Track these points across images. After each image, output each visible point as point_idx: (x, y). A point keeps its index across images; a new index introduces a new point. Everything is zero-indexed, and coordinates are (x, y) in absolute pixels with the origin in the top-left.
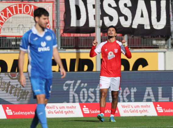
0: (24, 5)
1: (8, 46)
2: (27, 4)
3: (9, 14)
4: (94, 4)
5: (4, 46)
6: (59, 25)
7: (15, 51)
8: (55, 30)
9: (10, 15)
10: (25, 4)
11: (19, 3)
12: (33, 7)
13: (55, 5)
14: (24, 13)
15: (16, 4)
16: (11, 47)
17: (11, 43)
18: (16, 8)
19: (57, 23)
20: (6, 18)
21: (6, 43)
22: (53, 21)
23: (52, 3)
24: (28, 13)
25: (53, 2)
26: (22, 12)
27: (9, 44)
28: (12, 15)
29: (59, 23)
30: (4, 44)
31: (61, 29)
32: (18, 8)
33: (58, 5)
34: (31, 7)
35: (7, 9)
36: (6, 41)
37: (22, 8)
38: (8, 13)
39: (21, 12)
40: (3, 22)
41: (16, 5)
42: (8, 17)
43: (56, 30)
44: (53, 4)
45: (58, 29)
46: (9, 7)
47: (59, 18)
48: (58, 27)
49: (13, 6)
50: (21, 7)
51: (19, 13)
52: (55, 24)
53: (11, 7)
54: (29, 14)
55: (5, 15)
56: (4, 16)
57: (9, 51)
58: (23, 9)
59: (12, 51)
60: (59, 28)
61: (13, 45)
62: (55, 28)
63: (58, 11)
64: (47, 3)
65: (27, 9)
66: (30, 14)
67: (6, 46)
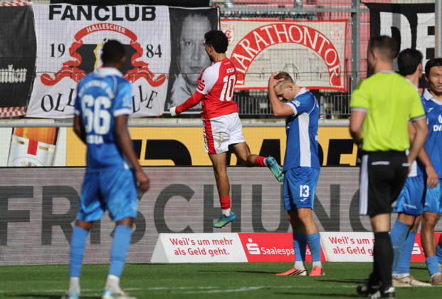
0: (288, 26)
1: (251, 112)
2: (294, 25)
3: (261, 43)
4: (433, 24)
5: (244, 112)
6: (359, 67)
7: (265, 122)
8: (350, 79)
9: (263, 46)
10: (290, 25)
11: (277, 23)
12: (306, 29)
13: (350, 28)
14: (291, 41)
15: (271, 25)
16: (258, 113)
17: (258, 105)
18: (272, 30)
19: (354, 64)
20: (256, 52)
21: (247, 105)
22: (346, 60)
23: (344, 23)
24: (299, 41)
25: (346, 20)
26: (288, 40)
27: (255, 107)
28: (266, 44)
29: (358, 65)
30: (244, 108)
31: (362, 76)
32: (278, 33)
33: (358, 26)
34: (303, 30)
35: (255, 33)
36: (247, 102)
37: (285, 32)
38: (257, 42)
39: (284, 40)
40: (250, 60)
41: (271, 27)
42: (260, 49)
43: (352, 79)
44: (346, 25)
45: (357, 76)
46: (258, 30)
47: (359, 53)
48: (356, 72)
49: (266, 28)
50: (283, 31)
51: (280, 41)
52: (350, 65)
53: (262, 29)
54: (302, 43)
55: (253, 45)
56: (250, 46)
57: (253, 121)
58: (288, 34)
59: (260, 122)
60: (358, 74)
61: (262, 110)
62: (349, 74)
63: (358, 40)
64: (335, 23)
65: (296, 35)
66: (305, 43)
67: (247, 112)
